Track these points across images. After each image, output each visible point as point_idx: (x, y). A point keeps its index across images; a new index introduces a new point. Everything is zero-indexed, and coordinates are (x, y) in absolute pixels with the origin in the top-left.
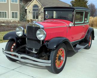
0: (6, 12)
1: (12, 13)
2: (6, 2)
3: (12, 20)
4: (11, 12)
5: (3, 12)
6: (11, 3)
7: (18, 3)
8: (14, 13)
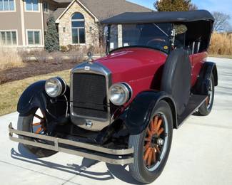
0: (15, 32)
1: (29, 32)
2: (15, 11)
3: (28, 47)
4: (27, 30)
5: (7, 32)
6: (26, 11)
7: (39, 11)
8: (32, 32)
